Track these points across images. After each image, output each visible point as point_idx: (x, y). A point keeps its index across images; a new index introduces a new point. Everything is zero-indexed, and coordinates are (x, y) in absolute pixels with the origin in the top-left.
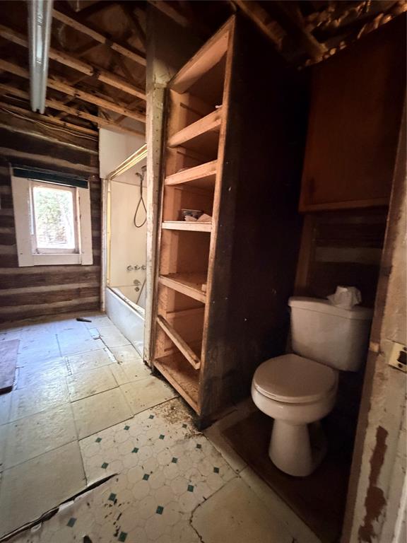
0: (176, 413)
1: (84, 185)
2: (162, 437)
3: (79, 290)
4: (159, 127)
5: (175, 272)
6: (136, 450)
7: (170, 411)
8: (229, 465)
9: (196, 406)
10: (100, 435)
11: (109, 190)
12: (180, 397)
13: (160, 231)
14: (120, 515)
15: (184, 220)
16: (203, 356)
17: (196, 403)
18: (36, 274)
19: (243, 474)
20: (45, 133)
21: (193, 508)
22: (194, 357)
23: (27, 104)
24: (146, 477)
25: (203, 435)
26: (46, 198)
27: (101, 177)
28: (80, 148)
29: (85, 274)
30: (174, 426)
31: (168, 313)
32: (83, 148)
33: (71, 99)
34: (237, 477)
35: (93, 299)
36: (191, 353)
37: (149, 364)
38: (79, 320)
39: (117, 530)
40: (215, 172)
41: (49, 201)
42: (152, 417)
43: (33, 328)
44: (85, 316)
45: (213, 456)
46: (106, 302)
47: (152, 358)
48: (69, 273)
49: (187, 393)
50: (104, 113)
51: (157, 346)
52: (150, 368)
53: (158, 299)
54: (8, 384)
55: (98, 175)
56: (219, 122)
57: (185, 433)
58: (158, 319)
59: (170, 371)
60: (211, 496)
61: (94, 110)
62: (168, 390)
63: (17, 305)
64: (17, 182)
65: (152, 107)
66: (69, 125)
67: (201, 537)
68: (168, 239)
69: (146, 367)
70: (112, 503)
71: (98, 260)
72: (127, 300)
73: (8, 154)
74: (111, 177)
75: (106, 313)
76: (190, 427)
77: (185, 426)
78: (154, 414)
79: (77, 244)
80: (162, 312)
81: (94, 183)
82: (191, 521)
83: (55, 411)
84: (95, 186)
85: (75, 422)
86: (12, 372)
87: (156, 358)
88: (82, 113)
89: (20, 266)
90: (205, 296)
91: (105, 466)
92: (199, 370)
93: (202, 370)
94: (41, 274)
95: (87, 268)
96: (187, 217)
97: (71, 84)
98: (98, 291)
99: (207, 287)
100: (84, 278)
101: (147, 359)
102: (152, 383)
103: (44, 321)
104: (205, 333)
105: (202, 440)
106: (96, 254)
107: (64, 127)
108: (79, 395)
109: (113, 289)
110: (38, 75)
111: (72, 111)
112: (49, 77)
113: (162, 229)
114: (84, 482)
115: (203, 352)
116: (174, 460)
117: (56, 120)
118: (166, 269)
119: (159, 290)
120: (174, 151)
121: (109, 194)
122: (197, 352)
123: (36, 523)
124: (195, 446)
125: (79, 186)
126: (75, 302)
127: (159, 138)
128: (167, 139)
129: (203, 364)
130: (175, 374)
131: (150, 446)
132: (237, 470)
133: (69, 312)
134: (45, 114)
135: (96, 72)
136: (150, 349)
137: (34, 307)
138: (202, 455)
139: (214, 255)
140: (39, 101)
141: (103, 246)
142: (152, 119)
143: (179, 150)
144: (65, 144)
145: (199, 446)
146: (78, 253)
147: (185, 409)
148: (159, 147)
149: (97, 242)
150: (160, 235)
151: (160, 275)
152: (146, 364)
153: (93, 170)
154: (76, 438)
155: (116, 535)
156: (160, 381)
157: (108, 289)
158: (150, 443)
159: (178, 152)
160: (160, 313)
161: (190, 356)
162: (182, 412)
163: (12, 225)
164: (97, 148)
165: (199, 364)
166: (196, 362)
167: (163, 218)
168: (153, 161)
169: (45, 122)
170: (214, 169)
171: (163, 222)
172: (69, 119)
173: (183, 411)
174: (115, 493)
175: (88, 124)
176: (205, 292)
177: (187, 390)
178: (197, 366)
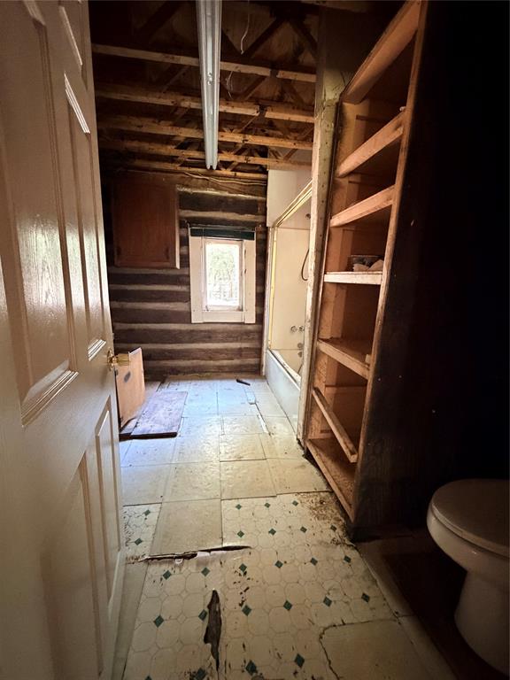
0: (325, 509)
1: (250, 237)
2: (304, 530)
3: (240, 349)
4: (327, 154)
5: (340, 336)
6: (273, 532)
7: (319, 505)
8: (385, 599)
9: (348, 507)
10: (241, 502)
11: (275, 239)
12: (332, 492)
13: (321, 285)
14: (248, 588)
15: (352, 270)
16: (361, 447)
17: (350, 505)
18: (205, 331)
19: (404, 620)
20: (217, 188)
21: (327, 625)
22: (351, 446)
23: (202, 163)
24: (279, 564)
25: (356, 548)
26: (223, 253)
27: (268, 225)
28: (248, 197)
29: (248, 333)
30: (320, 522)
31: (326, 386)
32: (251, 197)
33: (240, 146)
34: (395, 621)
35: (252, 361)
36: (348, 441)
37: (302, 444)
38: (238, 381)
39: (243, 602)
40: (391, 202)
41: (225, 256)
42: (295, 504)
43: (199, 383)
44: (245, 378)
45: (364, 578)
46: (266, 365)
47: (305, 437)
48: (232, 332)
49: (340, 489)
50: (272, 151)
51: (311, 424)
52: (303, 449)
53: (316, 368)
54: (174, 430)
55: (264, 223)
56: (401, 130)
57: (333, 536)
58: (314, 392)
59: (324, 457)
60: (352, 624)
61: (263, 151)
62: (320, 479)
63: (189, 360)
64: (194, 241)
65: (320, 132)
66: (239, 174)
67: (330, 662)
68: (331, 294)
69: (298, 446)
70: (242, 573)
71: (260, 318)
72: (286, 366)
73: (187, 215)
74: (277, 224)
75: (265, 378)
76: (340, 532)
77: (334, 529)
78: (298, 501)
79: (241, 301)
80: (319, 384)
81: (261, 232)
82: (321, 638)
83: (206, 465)
84: (261, 236)
85: (220, 481)
86: (179, 420)
87: (309, 438)
88: (251, 158)
89: (193, 322)
90: (368, 369)
91: (241, 534)
92: (355, 464)
93: (359, 465)
94: (209, 331)
95: (250, 327)
96: (356, 266)
97: (239, 131)
98: (259, 352)
99: (371, 359)
100: (245, 337)
101: (300, 437)
102: (303, 466)
103: (209, 378)
104: (365, 419)
105: (353, 554)
106: (259, 312)
107: (235, 177)
108: (227, 456)
109: (273, 351)
110: (211, 131)
111: (242, 159)
112: (220, 130)
113: (324, 283)
114: (220, 541)
115: (361, 442)
116: (314, 562)
117: (228, 172)
118: (326, 333)
119: (317, 356)
120: (345, 182)
121: (275, 244)
122: (354, 440)
123: (179, 557)
124: (343, 557)
125: (246, 239)
126: (236, 362)
127: (327, 169)
128: (335, 169)
129: (360, 457)
130: (329, 463)
131: (289, 534)
132: (397, 613)
133: (231, 372)
134: (218, 168)
135: (263, 109)
136: (304, 425)
137: (202, 363)
138: (349, 571)
139: (383, 315)
140: (212, 157)
141: (266, 304)
142: (319, 146)
143: (352, 178)
144: (235, 195)
145: (347, 559)
146: (242, 310)
147: (336, 509)
148: (326, 180)
149: (261, 298)
150: (321, 290)
151: (319, 339)
152: (299, 443)
153: (260, 219)
154: (219, 496)
155: (241, 605)
156: (312, 466)
157: (268, 351)
158: (288, 531)
159: (350, 182)
160: (316, 386)
161: (345, 443)
162: (332, 511)
163: (188, 284)
164: (265, 194)
165: (356, 456)
166: (352, 453)
167: (325, 269)
168: (318, 199)
169: (218, 176)
170: (390, 199)
171: (325, 273)
172: (240, 167)
173: (335, 511)
174: (246, 565)
175: (258, 168)
176: (369, 365)
177: (342, 486)
178: (353, 459)
